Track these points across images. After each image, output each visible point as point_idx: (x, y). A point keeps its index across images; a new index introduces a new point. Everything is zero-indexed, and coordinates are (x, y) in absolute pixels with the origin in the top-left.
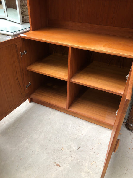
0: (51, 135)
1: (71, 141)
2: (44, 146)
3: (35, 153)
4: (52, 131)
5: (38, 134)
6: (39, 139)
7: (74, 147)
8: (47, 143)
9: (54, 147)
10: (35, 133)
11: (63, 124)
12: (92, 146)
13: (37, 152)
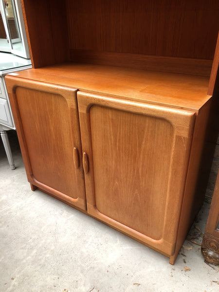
0: (48, 255)
1: (82, 272)
2: (28, 276)
3: (8, 289)
4: (53, 248)
5: (27, 250)
6: (24, 261)
7: (84, 285)
8: (35, 271)
9: (46, 281)
10: (22, 248)
11: (76, 237)
12: (119, 287)
13: (11, 288)
